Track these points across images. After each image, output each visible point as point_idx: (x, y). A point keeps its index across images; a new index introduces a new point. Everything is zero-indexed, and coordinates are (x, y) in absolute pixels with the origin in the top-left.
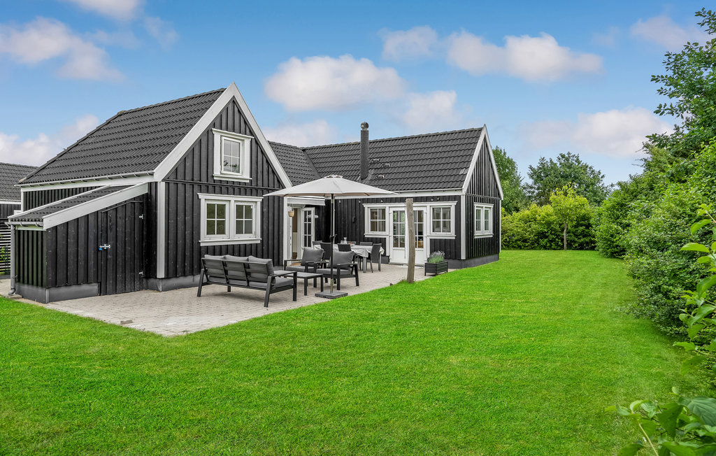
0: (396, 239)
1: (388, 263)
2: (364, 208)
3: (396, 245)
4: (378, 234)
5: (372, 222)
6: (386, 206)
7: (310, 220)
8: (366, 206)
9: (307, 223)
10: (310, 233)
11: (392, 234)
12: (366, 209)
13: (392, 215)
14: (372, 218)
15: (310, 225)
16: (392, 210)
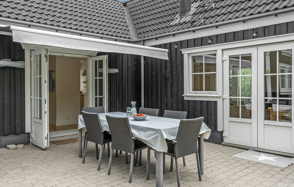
0: (233, 104)
1: (220, 144)
2: (182, 55)
3: (234, 113)
4: (204, 95)
5: (195, 77)
6: (218, 48)
7: (101, 74)
8: (185, 52)
9: (98, 78)
10: (101, 93)
11: (227, 95)
12: (186, 57)
13: (227, 64)
14: (195, 70)
15: (101, 81)
16: (227, 54)
